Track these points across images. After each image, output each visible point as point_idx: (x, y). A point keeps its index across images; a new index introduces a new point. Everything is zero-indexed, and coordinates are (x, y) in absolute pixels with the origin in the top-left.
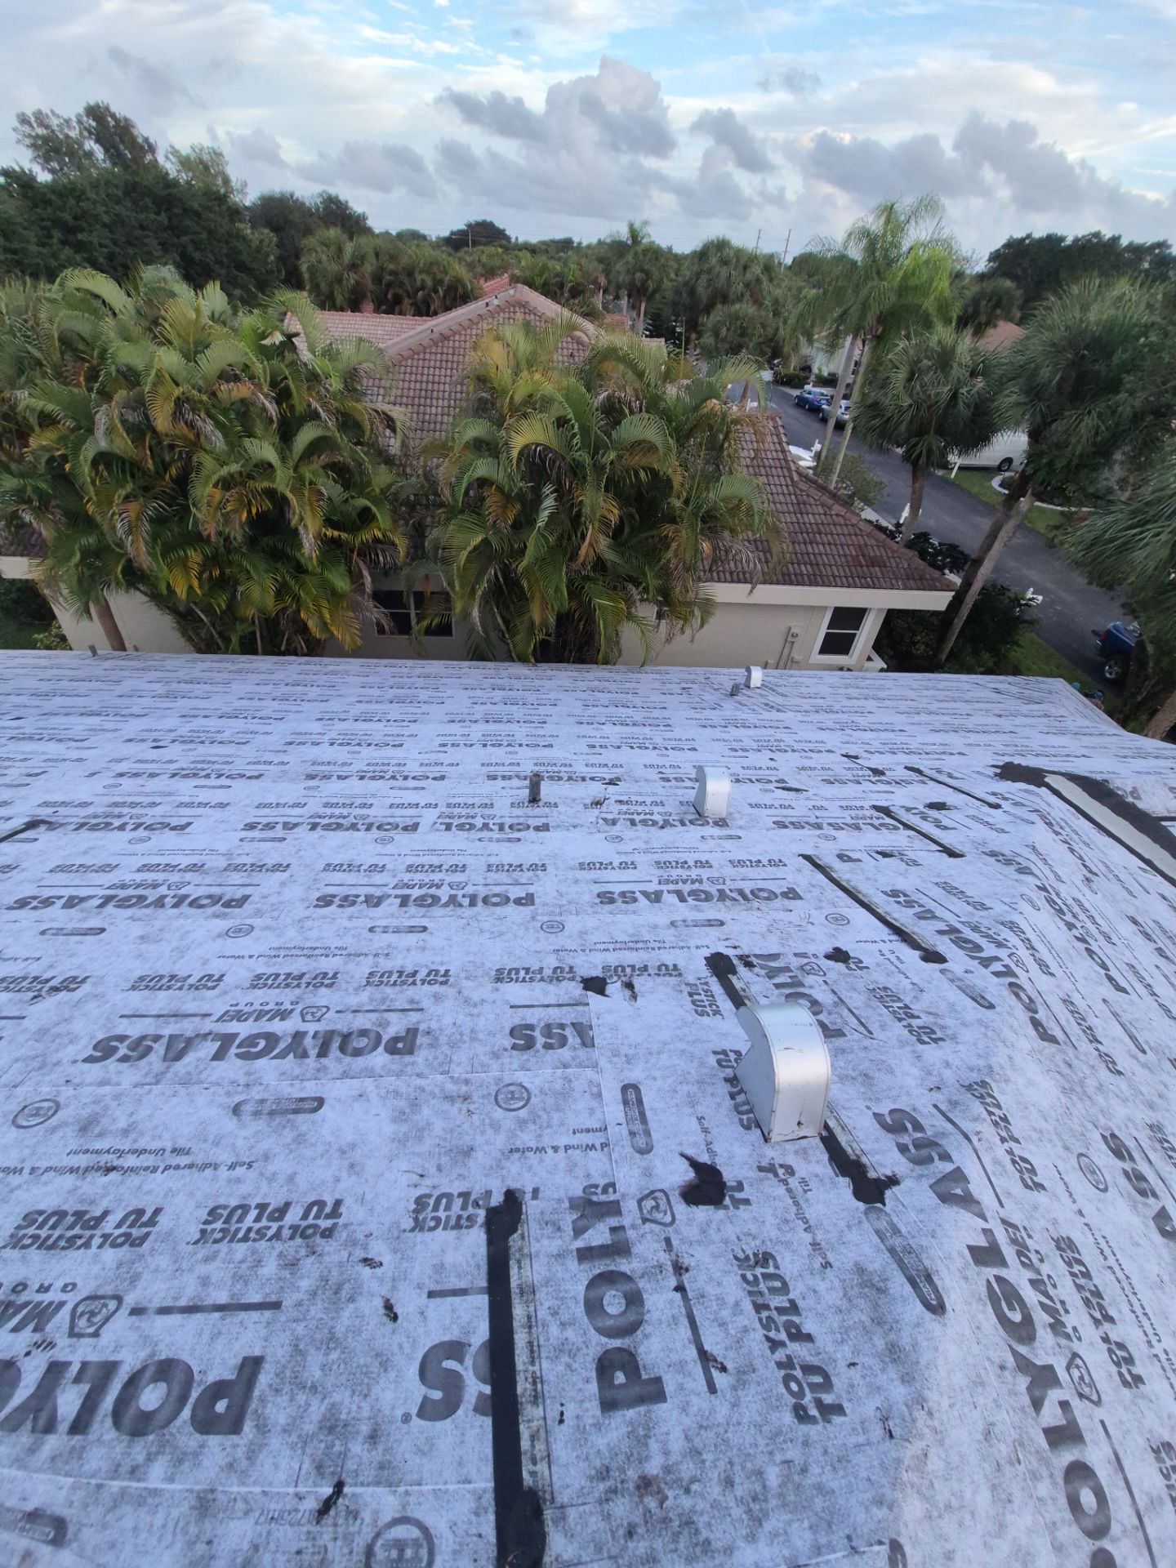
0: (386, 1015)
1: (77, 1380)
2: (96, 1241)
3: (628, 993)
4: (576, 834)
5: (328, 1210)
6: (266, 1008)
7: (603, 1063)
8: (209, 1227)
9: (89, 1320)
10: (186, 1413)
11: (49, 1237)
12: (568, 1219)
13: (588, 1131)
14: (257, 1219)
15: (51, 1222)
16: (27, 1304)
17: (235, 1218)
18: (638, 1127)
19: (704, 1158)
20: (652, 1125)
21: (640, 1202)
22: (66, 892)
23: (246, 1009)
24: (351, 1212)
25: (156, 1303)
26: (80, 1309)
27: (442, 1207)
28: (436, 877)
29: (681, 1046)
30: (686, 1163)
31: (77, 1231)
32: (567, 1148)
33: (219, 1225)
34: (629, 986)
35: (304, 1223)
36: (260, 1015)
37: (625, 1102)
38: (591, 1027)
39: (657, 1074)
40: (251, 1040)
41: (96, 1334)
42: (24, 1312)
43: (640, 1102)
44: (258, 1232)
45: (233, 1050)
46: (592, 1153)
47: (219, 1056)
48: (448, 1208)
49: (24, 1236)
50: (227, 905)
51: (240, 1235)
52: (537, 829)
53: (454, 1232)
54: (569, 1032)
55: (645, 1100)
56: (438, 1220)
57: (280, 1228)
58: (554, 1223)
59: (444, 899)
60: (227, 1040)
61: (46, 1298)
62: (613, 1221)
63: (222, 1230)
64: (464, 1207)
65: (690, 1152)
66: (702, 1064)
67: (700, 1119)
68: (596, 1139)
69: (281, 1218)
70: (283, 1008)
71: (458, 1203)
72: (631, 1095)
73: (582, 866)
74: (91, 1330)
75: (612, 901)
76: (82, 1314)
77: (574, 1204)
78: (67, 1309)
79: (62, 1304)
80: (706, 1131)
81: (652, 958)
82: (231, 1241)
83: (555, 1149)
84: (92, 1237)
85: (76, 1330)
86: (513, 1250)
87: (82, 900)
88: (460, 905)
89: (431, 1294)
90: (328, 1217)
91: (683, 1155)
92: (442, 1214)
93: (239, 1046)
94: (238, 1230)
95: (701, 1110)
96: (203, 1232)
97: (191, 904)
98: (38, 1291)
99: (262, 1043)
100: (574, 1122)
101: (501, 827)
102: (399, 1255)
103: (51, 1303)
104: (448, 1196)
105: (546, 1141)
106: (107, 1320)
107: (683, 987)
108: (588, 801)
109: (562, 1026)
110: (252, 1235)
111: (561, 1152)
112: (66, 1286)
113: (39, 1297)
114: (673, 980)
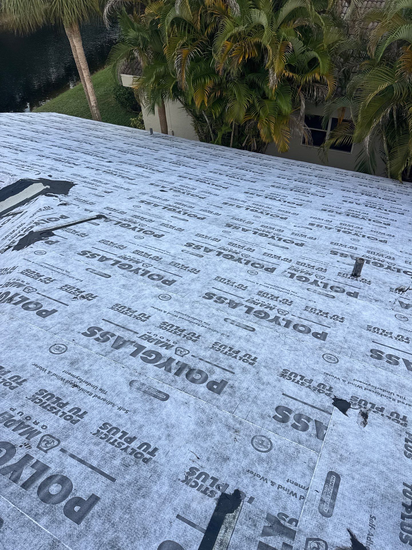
0: (215, 368)
1: (33, 466)
2: (60, 413)
3: (361, 419)
4: (375, 306)
5: (150, 450)
6: (162, 340)
7: (324, 452)
8: (101, 431)
9: (46, 444)
10: (64, 503)
11: (45, 403)
12: (262, 524)
13: (296, 484)
14: (120, 438)
15: (48, 397)
16: (28, 426)
17: (112, 432)
18: (328, 499)
19: (363, 541)
20: (338, 503)
21: (308, 540)
22: (102, 253)
23: (153, 337)
24: (159, 456)
25: (70, 451)
26: (45, 438)
27: (201, 479)
28: (272, 303)
29: (382, 468)
30: (349, 537)
31: (55, 405)
32: (279, 487)
33: (105, 431)
34: (365, 416)
35: (138, 451)
36: (158, 342)
37: (327, 482)
38: (326, 428)
39: (357, 476)
40: (149, 353)
41: (46, 452)
42: (26, 429)
43: (337, 486)
44: (119, 443)
45: (141, 354)
46: (293, 498)
47: (134, 354)
48: (204, 481)
49: (37, 398)
50: (164, 282)
51: (111, 441)
52: (349, 294)
53: (201, 494)
54: (311, 425)
55: (340, 487)
56: (197, 484)
57: (128, 447)
58: (254, 521)
59: (272, 317)
60: (140, 348)
61: (36, 427)
62: (287, 541)
63: (105, 434)
64: (212, 485)
65: (355, 532)
66: (391, 486)
67: (372, 518)
68: (300, 492)
69: (130, 443)
70: (169, 343)
71: (209, 481)
72: (333, 479)
73: (369, 328)
74: (45, 449)
75: (380, 358)
76: (45, 441)
77: (269, 518)
78: (41, 435)
79: (40, 432)
80: (372, 526)
81: (390, 406)
82: (107, 441)
83: (273, 484)
84: (59, 410)
85: (40, 446)
86: (226, 521)
87: (107, 259)
88: (279, 324)
89: (178, 516)
90: (149, 453)
91: (349, 531)
92: (199, 482)
93: (143, 354)
94: (111, 438)
95: (375, 512)
96: (98, 431)
97: (149, 277)
98: (34, 423)
99: (154, 356)
100: (290, 474)
101: (325, 286)
102: (172, 490)
103: (36, 430)
104: (207, 475)
105: (270, 476)
106: (52, 448)
107: (404, 433)
108: (395, 287)
109: (309, 419)
110: (116, 443)
111: (275, 488)
112: (44, 426)
113: (33, 425)
114: (398, 426)
